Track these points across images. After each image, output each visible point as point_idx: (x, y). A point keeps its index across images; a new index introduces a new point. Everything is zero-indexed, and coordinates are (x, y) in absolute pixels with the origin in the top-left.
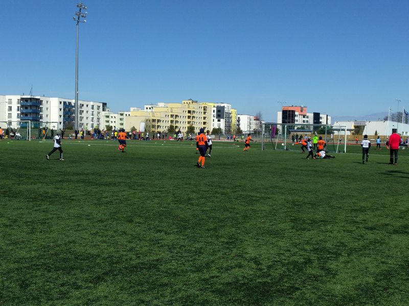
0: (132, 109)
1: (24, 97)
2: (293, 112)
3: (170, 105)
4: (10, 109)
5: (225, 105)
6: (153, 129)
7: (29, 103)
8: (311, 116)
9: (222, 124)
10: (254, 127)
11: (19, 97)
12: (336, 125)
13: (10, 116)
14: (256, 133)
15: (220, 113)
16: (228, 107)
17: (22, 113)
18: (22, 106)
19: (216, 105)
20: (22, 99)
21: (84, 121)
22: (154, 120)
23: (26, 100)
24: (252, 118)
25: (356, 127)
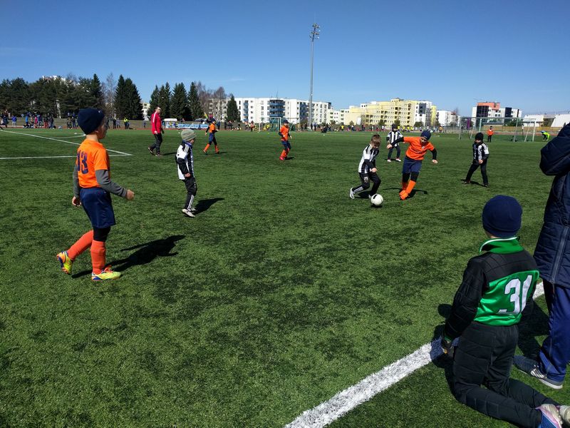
0: (350, 107)
1: (272, 99)
2: (487, 107)
3: (381, 103)
4: (263, 108)
5: (427, 102)
6: (367, 123)
7: (276, 104)
8: (503, 110)
9: (423, 119)
10: (450, 120)
11: (269, 99)
12: (526, 118)
13: (262, 113)
14: (453, 125)
15: (422, 109)
16: (429, 104)
17: (271, 112)
18: (271, 106)
19: (419, 102)
20: (271, 101)
21: (315, 117)
22: (367, 116)
23: (274, 101)
24: (450, 113)
25: (545, 120)
